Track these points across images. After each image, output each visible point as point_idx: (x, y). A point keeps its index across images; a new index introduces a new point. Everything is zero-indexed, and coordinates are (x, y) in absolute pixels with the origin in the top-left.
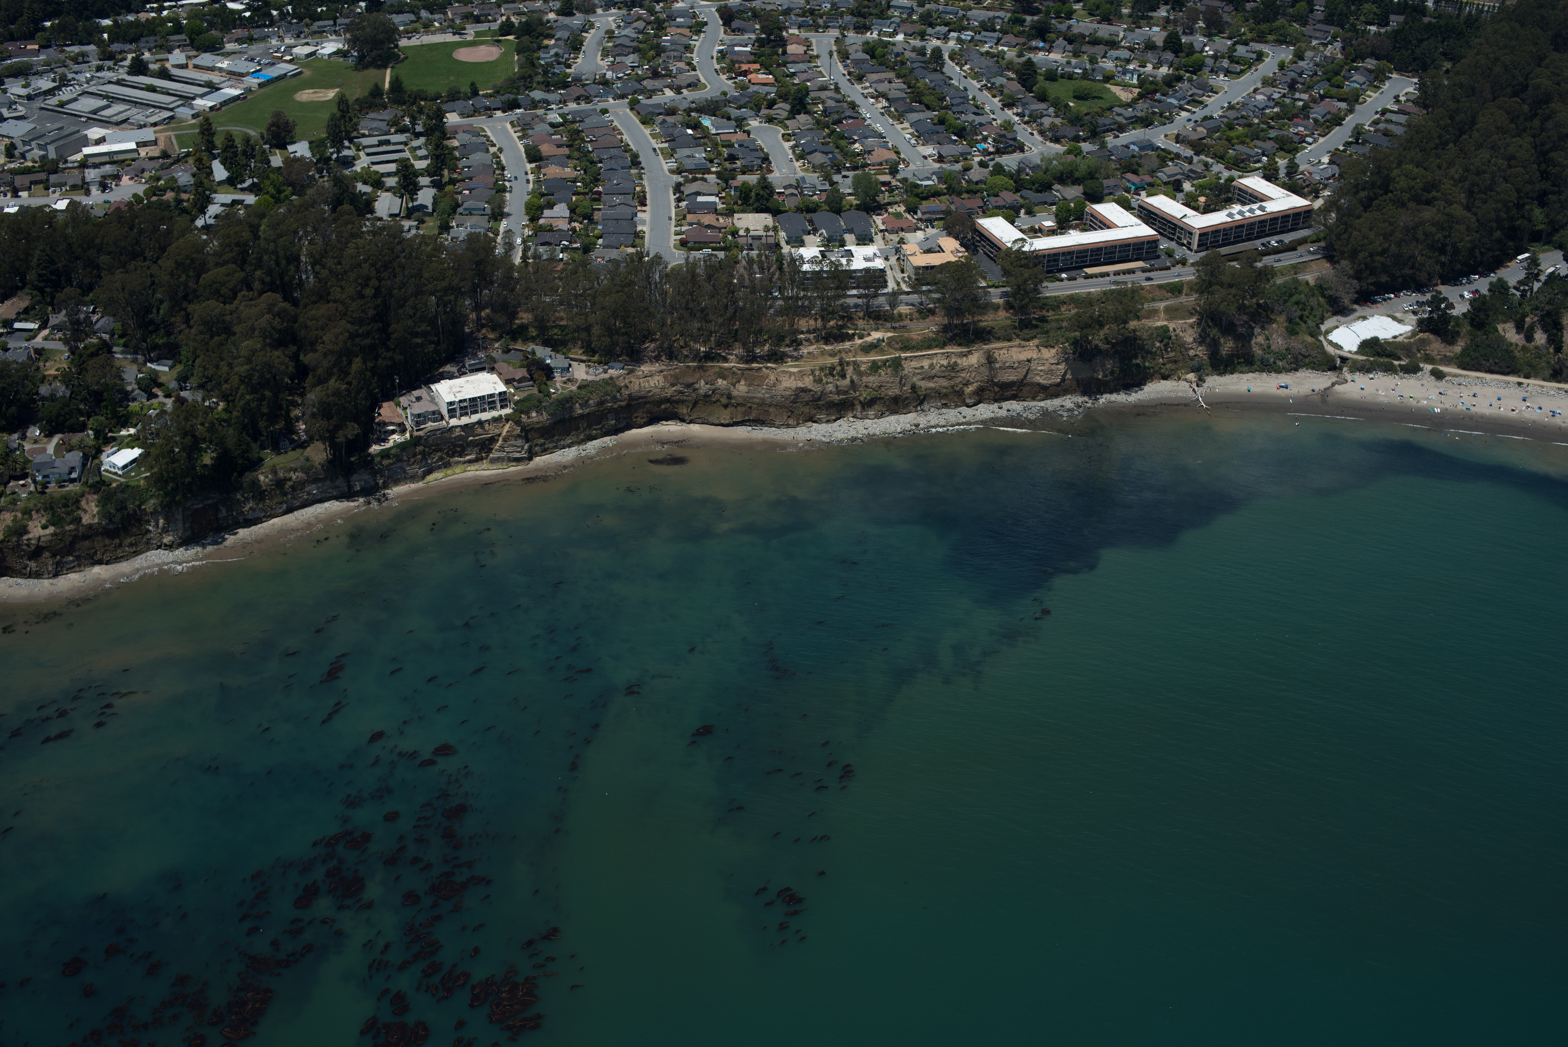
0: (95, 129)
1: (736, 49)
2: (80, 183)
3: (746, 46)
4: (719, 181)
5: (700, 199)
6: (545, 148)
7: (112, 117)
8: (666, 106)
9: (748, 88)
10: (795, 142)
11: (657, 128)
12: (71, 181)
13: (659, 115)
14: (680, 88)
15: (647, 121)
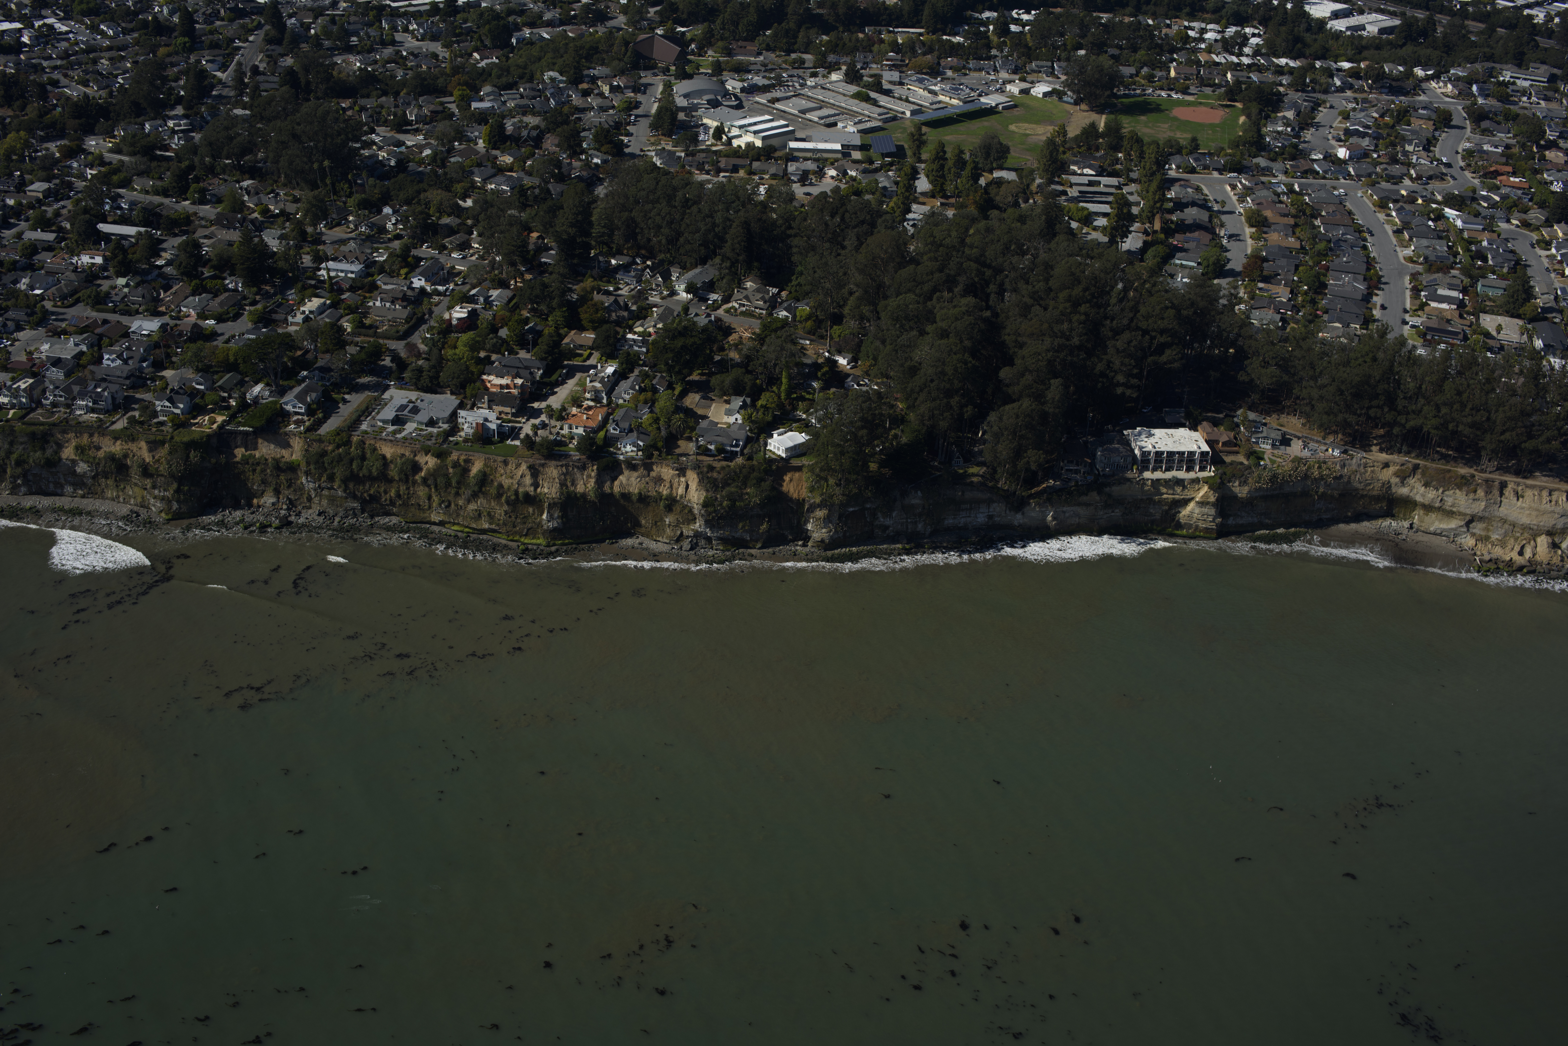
1: (1486, 148)
2: (781, 174)
3: (1496, 147)
4: (1464, 278)
5: (1441, 292)
6: (1268, 213)
7: (821, 118)
8: (1404, 192)
9: (1498, 188)
10: (1553, 251)
11: (1394, 214)
12: (773, 170)
13: (1395, 201)
14: (1419, 177)
15: (1382, 205)
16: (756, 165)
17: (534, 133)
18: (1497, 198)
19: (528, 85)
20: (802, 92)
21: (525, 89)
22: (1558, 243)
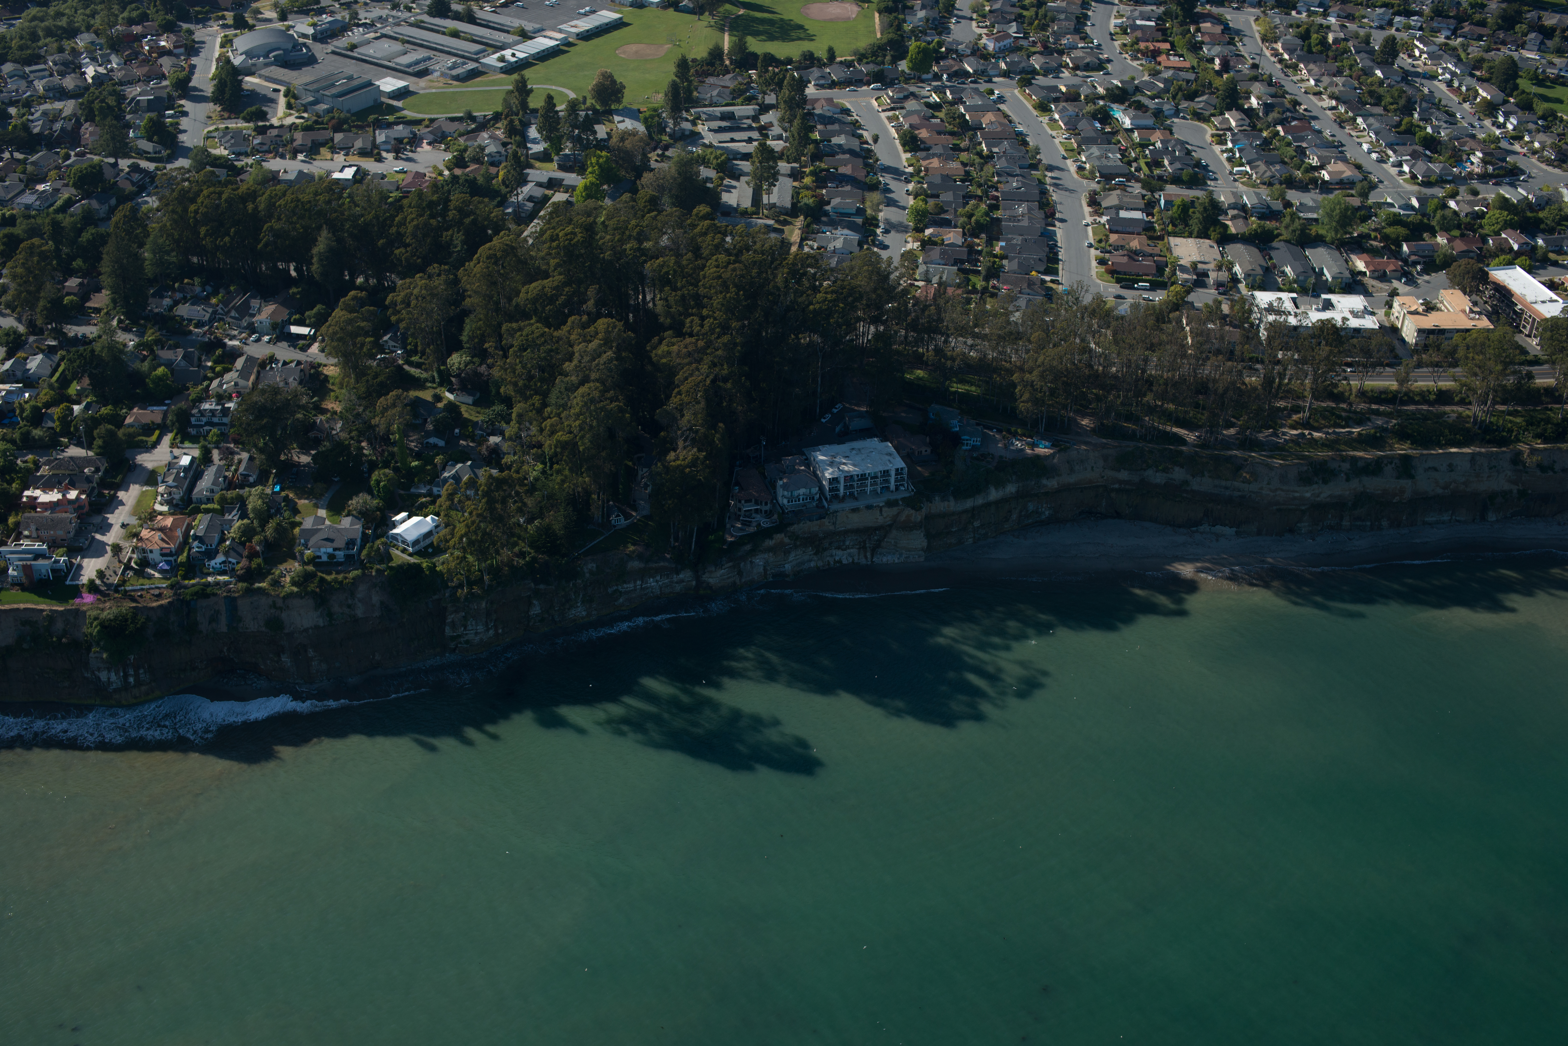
0: (389, 79)
1: (1138, 22)
2: (369, 147)
3: (1149, 20)
4: (1144, 192)
5: (1123, 214)
6: (923, 134)
7: (409, 66)
8: (1064, 89)
9: (1159, 72)
10: (1230, 145)
11: (1057, 116)
12: (359, 144)
13: (1056, 100)
14: (1076, 68)
15: (1043, 108)
16: (338, 137)
17: (69, 126)
18: (1162, 85)
19: (57, 57)
20: (384, 31)
21: (55, 64)
22: (1233, 135)
